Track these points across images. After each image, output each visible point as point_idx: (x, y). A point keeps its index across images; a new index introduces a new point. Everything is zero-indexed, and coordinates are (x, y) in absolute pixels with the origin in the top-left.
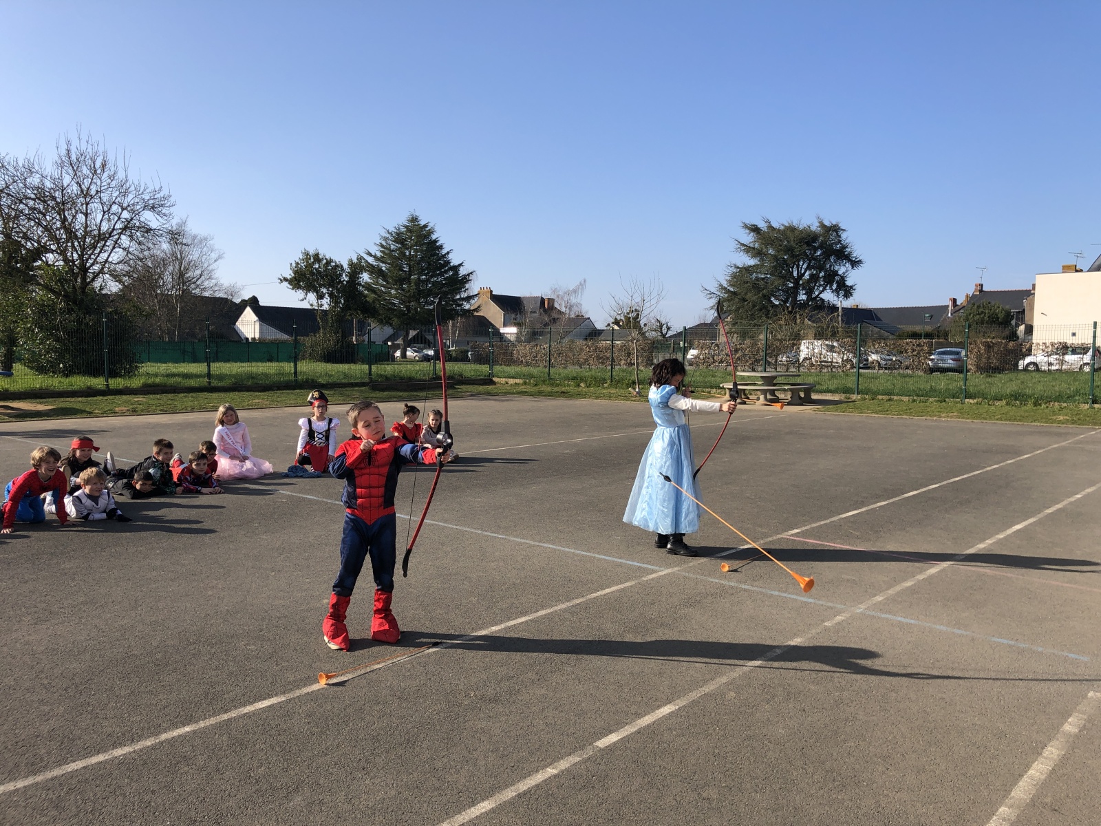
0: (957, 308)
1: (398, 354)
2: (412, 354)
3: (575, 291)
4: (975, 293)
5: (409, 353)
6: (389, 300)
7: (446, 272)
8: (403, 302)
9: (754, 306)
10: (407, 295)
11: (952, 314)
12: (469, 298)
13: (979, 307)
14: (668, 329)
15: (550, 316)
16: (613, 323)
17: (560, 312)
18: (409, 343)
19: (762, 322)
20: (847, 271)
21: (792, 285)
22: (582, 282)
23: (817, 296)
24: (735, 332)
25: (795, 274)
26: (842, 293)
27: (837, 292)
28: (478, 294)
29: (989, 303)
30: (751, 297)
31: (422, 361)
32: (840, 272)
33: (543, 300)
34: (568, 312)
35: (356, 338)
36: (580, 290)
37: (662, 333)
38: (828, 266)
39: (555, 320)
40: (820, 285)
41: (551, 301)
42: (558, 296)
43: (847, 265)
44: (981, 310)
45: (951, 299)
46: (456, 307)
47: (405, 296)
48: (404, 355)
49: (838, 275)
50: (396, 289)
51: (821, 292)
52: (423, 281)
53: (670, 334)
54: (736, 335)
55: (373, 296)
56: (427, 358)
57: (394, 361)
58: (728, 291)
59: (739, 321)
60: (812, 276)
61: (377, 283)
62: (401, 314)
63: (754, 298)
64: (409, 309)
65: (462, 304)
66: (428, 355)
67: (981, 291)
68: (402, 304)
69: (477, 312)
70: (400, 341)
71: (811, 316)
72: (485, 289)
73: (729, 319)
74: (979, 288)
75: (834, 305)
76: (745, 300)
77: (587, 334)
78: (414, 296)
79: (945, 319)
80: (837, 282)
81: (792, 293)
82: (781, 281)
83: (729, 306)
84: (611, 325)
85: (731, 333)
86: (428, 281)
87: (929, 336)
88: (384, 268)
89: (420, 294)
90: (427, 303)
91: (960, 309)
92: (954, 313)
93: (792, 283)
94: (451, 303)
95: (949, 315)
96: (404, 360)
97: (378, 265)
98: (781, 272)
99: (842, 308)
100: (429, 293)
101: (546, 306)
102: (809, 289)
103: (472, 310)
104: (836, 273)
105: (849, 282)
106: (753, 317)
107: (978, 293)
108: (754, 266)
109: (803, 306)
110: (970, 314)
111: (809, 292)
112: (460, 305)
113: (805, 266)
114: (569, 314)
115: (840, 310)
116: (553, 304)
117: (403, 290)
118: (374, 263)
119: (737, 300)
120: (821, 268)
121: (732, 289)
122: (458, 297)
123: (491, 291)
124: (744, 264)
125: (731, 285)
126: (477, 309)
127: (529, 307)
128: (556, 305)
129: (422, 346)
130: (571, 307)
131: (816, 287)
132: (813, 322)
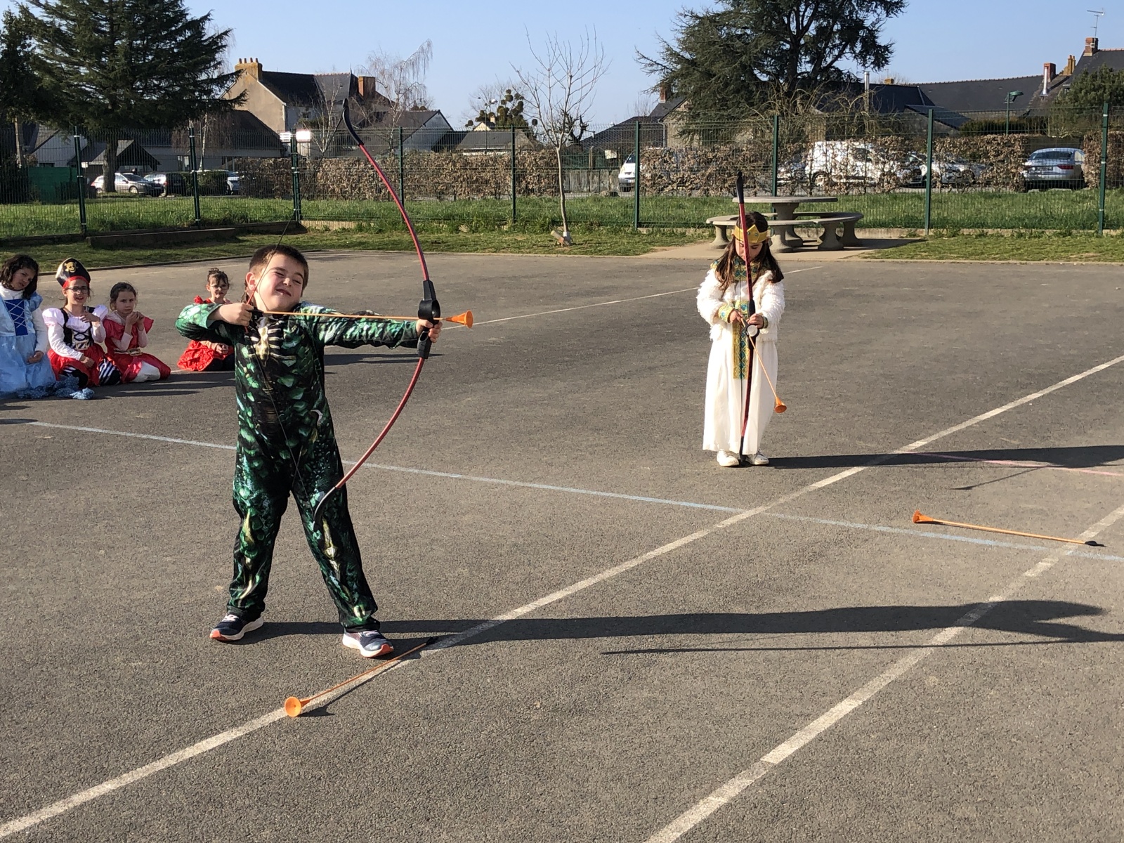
0: (1056, 79)
1: (99, 183)
2: (124, 184)
3: (413, 64)
4: (1086, 55)
5: (120, 182)
6: (78, 85)
7: (179, 32)
8: (102, 89)
9: (727, 85)
10: (112, 75)
11: (1048, 91)
12: (222, 80)
13: (1094, 77)
14: (584, 128)
15: (369, 108)
16: (478, 120)
17: (387, 102)
18: (117, 163)
19: (742, 113)
20: (878, 20)
21: (788, 46)
22: (425, 47)
23: (830, 65)
24: (695, 131)
25: (793, 26)
26: (870, 59)
27: (862, 56)
28: (238, 73)
29: (1111, 70)
30: (723, 69)
31: (144, 195)
32: (867, 23)
33: (354, 80)
34: (402, 100)
35: (22, 157)
36: (421, 62)
37: (572, 134)
38: (847, 13)
39: (379, 116)
40: (834, 46)
41: (370, 81)
42: (383, 73)
43: (879, 10)
44: (1098, 82)
45: (1046, 66)
46: (200, 96)
47: (106, 78)
48: (110, 185)
49: (863, 28)
50: (90, 66)
51: (836, 58)
52: (138, 49)
53: (586, 135)
54: (696, 137)
55: (47, 78)
56: (153, 191)
57: (95, 197)
58: (680, 59)
59: (701, 111)
60: (820, 29)
61: (53, 56)
62: (102, 112)
63: (727, 70)
64: (114, 103)
65: (211, 91)
66: (153, 184)
67: (1095, 50)
68: (101, 93)
69: (240, 104)
70: (100, 161)
71: (824, 100)
72: (249, 61)
73: (682, 108)
74: (1092, 45)
75: (858, 80)
76: (710, 75)
77: (436, 139)
78: (123, 78)
79: (1038, 99)
80: (863, 40)
81: (788, 61)
82: (771, 40)
83: (684, 86)
84: (475, 123)
85: (689, 133)
86: (145, 50)
87: (1015, 128)
88: (64, 28)
89: (134, 72)
90: (147, 89)
91: (1061, 83)
92: (1052, 88)
93: (788, 42)
94: (192, 88)
95: (1044, 92)
96: (111, 194)
97: (51, 23)
98: (770, 24)
99: (871, 85)
100: (151, 71)
101: (361, 91)
102: (818, 53)
103: (231, 101)
104: (860, 24)
105: (882, 41)
106: (724, 104)
107: (1091, 54)
108: (724, 14)
109: (808, 81)
110: (1081, 89)
111: (817, 58)
112: (209, 92)
113: (809, 13)
114: (405, 103)
115: (866, 87)
116: (374, 88)
117: (102, 67)
118: (46, 19)
119: (698, 74)
120: (836, 15)
121: (687, 56)
122: (203, 77)
123: (260, 66)
124: (707, 12)
125: (687, 49)
126: (239, 100)
127: (330, 93)
128: (380, 89)
129: (140, 168)
130: (407, 92)
131: (828, 50)
132: (828, 110)
